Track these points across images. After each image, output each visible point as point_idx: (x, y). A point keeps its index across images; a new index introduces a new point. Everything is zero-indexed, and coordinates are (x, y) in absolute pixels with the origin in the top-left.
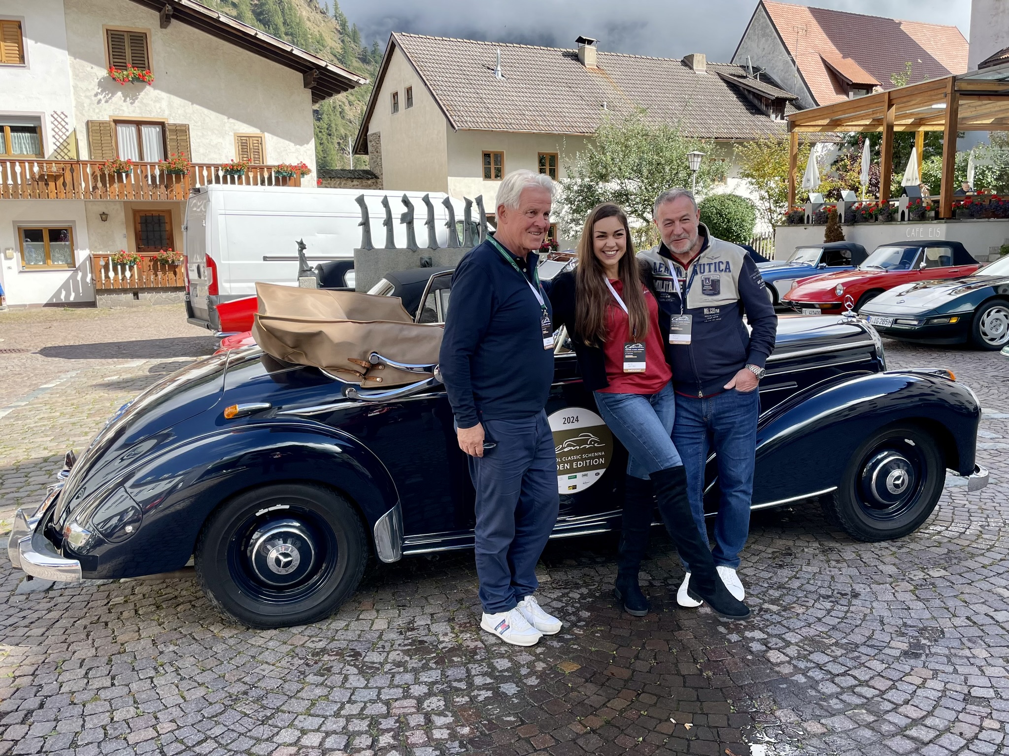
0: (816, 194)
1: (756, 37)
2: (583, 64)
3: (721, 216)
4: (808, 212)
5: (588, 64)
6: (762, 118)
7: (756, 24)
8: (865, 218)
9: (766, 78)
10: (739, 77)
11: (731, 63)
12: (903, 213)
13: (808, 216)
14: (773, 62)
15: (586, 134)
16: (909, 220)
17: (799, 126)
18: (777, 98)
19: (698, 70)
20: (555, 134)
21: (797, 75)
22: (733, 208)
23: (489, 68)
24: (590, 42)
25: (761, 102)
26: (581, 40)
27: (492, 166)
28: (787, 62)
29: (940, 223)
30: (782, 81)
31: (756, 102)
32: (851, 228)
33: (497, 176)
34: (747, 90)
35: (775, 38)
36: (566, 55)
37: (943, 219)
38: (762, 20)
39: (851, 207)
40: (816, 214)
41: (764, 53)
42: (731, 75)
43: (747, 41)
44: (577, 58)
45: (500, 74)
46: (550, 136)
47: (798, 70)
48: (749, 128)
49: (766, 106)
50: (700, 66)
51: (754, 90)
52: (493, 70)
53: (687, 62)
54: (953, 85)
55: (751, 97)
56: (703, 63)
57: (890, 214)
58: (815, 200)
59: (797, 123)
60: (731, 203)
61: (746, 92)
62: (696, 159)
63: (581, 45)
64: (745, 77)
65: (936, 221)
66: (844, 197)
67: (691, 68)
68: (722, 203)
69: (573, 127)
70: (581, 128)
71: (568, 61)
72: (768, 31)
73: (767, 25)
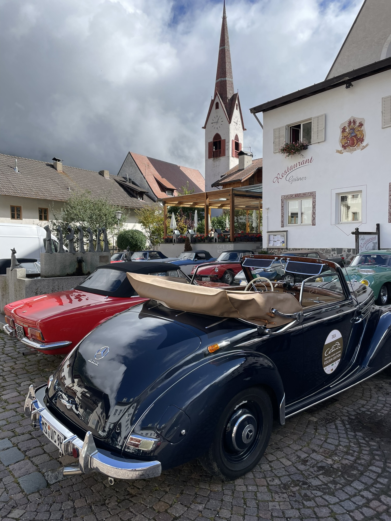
0: (177, 231)
1: (128, 166)
2: (56, 169)
3: (133, 239)
4: (174, 238)
5: (58, 170)
6: (135, 199)
7: (128, 161)
8: (200, 241)
9: (133, 183)
10: (123, 181)
11: (118, 175)
12: (216, 239)
13: (174, 240)
14: (136, 177)
15: (62, 201)
16: (218, 242)
17: (167, 203)
18: (141, 191)
19: (106, 177)
20: (48, 200)
21: (146, 183)
22: (137, 236)
23: (11, 167)
24: (59, 161)
25: (134, 192)
26: (54, 159)
27: (16, 213)
28: (142, 177)
29: (231, 243)
30: (140, 184)
31: (132, 192)
32: (194, 245)
33: (18, 218)
34: (128, 187)
35: (136, 167)
36: (48, 165)
37: (231, 242)
38: (130, 160)
39: (193, 236)
40: (178, 239)
41: (132, 173)
42: (120, 180)
43: (124, 167)
44: (53, 167)
45: (17, 171)
46: (45, 201)
47: (147, 181)
48: (131, 202)
49: (136, 194)
50: (107, 176)
51: (131, 188)
52: (13, 168)
53: (101, 173)
54: (232, 192)
55: (129, 190)
56: (108, 174)
57: (210, 239)
58: (177, 233)
59: (167, 202)
60: (137, 233)
61: (127, 188)
62: (119, 214)
63: (55, 161)
64: (126, 182)
65: (229, 243)
66: (190, 232)
67: (103, 176)
68: (133, 233)
69: (56, 197)
70: (59, 198)
71: (49, 167)
72: (133, 164)
73: (132, 162)
